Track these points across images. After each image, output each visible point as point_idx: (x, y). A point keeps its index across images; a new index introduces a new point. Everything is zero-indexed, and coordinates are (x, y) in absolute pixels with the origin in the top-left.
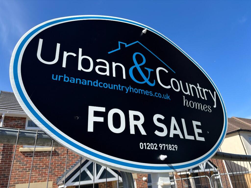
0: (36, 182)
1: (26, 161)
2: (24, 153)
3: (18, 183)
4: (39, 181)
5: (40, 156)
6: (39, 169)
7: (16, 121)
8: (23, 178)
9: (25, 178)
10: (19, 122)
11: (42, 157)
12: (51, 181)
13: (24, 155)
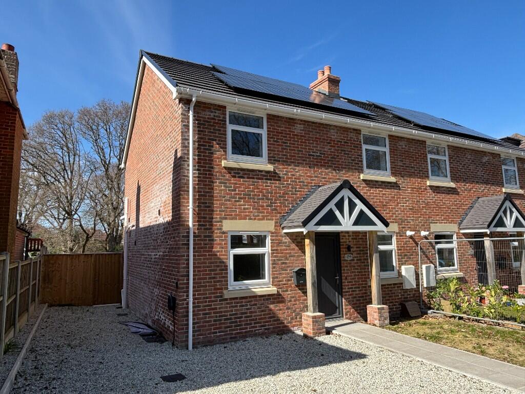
0: (250, 219)
1: (233, 183)
2: (229, 170)
3: (226, 219)
4: (255, 219)
5: (254, 178)
6: (254, 199)
7: (212, 112)
8: (232, 211)
9: (235, 211)
10: (216, 113)
11: (256, 180)
12: (273, 220)
13: (230, 173)
